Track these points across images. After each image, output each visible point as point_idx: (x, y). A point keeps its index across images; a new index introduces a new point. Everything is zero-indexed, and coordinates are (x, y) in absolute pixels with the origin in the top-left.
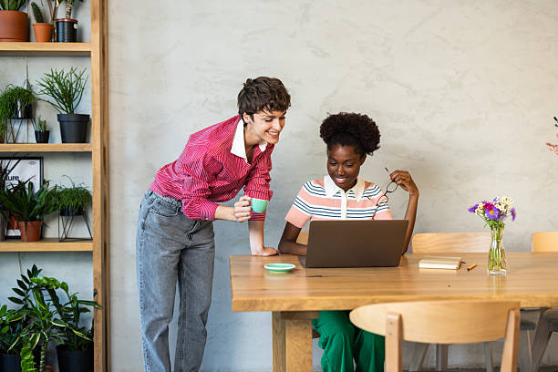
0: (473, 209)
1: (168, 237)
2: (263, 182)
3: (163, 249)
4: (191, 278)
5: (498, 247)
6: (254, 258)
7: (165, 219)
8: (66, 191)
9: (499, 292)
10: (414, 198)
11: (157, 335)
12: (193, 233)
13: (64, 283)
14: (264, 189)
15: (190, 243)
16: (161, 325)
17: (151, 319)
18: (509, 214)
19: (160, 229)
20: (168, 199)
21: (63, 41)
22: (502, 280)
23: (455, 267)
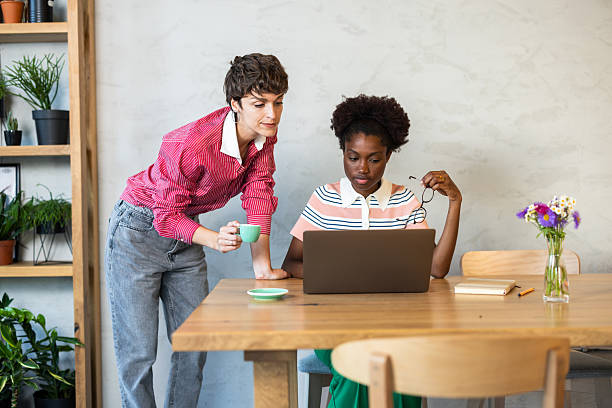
0: (522, 214)
1: (143, 257)
2: (263, 185)
3: (136, 271)
4: (181, 309)
5: (557, 265)
6: (258, 283)
7: (138, 235)
8: (43, 204)
9: (558, 324)
10: (455, 204)
11: (138, 381)
12: (175, 254)
13: (40, 316)
14: (266, 196)
15: (171, 265)
16: (142, 368)
17: (129, 360)
18: (571, 219)
19: (132, 247)
20: (141, 209)
21: (36, 21)
22: (563, 309)
23: (502, 292)
